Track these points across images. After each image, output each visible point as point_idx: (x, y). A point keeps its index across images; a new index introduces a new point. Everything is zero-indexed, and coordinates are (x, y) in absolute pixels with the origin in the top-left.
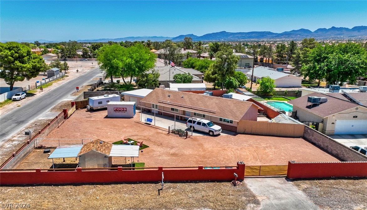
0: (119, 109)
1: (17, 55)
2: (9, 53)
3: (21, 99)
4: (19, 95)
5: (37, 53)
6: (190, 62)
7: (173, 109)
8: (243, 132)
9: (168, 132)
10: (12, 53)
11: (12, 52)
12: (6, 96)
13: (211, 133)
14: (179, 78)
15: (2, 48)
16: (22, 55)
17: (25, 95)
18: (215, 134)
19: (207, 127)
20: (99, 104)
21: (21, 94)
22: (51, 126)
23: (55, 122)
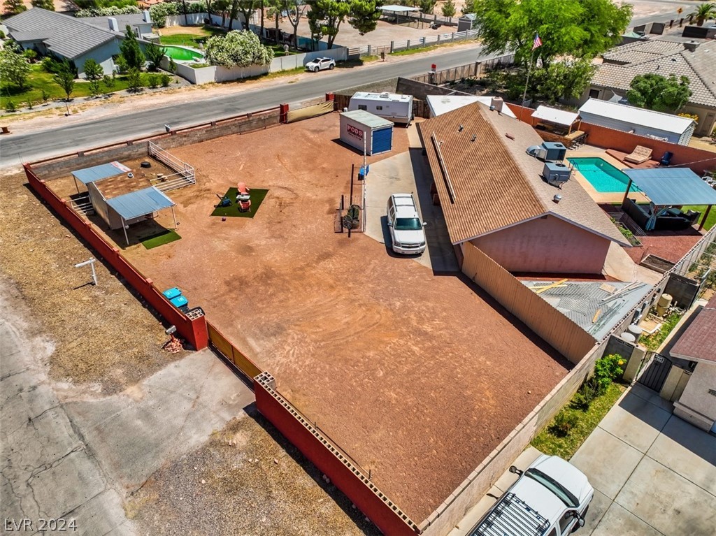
8: (472, 277)
12: (302, 59)
17: (332, 64)
22: (216, 127)
23: (236, 122)
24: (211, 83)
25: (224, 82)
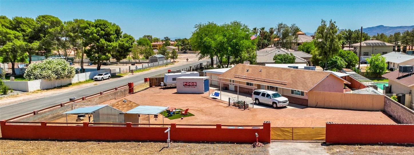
0: (188, 84)
1: (103, 32)
2: (95, 31)
3: (104, 80)
4: (101, 75)
5: (158, 46)
6: (306, 46)
7: (248, 84)
8: (315, 106)
9: (228, 105)
10: (98, 31)
11: (98, 29)
12: (89, 75)
13: (275, 105)
14: (279, 59)
15: (88, 25)
16: (109, 32)
17: (109, 76)
18: (278, 106)
19: (271, 98)
20: (173, 80)
21: (104, 74)
22: (104, 95)
23: (112, 93)
24: (39, 90)
25: (47, 89)
